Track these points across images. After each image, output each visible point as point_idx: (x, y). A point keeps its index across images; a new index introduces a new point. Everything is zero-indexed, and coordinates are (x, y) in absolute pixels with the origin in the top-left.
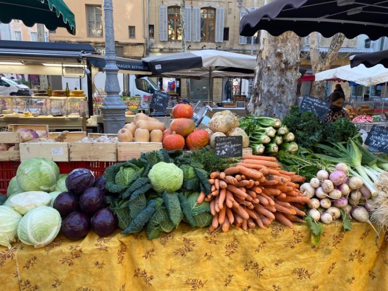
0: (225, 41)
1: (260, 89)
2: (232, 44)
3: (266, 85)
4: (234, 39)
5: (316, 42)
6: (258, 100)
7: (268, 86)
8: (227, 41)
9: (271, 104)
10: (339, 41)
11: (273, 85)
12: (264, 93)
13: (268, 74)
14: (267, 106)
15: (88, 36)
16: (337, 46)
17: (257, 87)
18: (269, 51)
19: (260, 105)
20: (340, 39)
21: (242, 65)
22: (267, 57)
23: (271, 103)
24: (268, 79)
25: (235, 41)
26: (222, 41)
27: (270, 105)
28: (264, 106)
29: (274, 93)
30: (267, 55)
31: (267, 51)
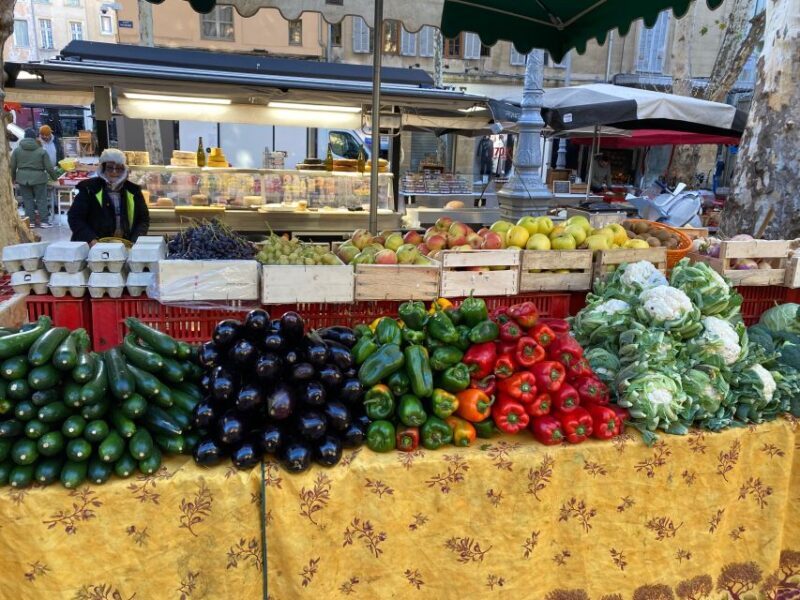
0: (483, 58)
1: (766, 163)
2: (497, 63)
3: (780, 156)
4: (501, 54)
5: (687, 68)
6: (763, 184)
7: (785, 158)
8: (487, 58)
9: (790, 192)
10: (735, 67)
11: (794, 156)
12: (778, 170)
13: (786, 138)
14: (782, 195)
15: (202, 38)
16: (729, 76)
17: (757, 159)
18: (792, 96)
19: (769, 193)
20: (737, 63)
21: (697, 116)
22: (784, 107)
23: (790, 189)
24: (786, 146)
25: (503, 58)
26: (478, 57)
27: (787, 194)
28: (777, 195)
29: (795, 171)
30: (786, 102)
31: (786, 95)
